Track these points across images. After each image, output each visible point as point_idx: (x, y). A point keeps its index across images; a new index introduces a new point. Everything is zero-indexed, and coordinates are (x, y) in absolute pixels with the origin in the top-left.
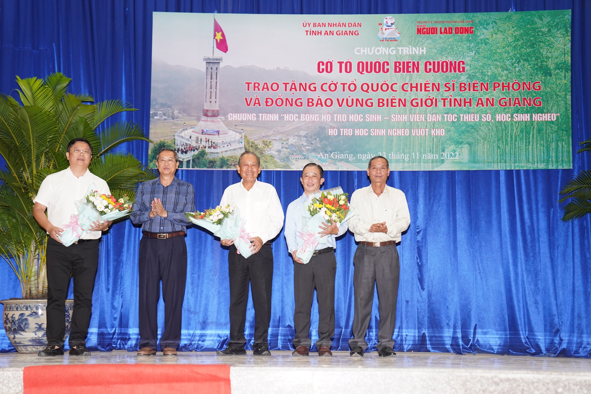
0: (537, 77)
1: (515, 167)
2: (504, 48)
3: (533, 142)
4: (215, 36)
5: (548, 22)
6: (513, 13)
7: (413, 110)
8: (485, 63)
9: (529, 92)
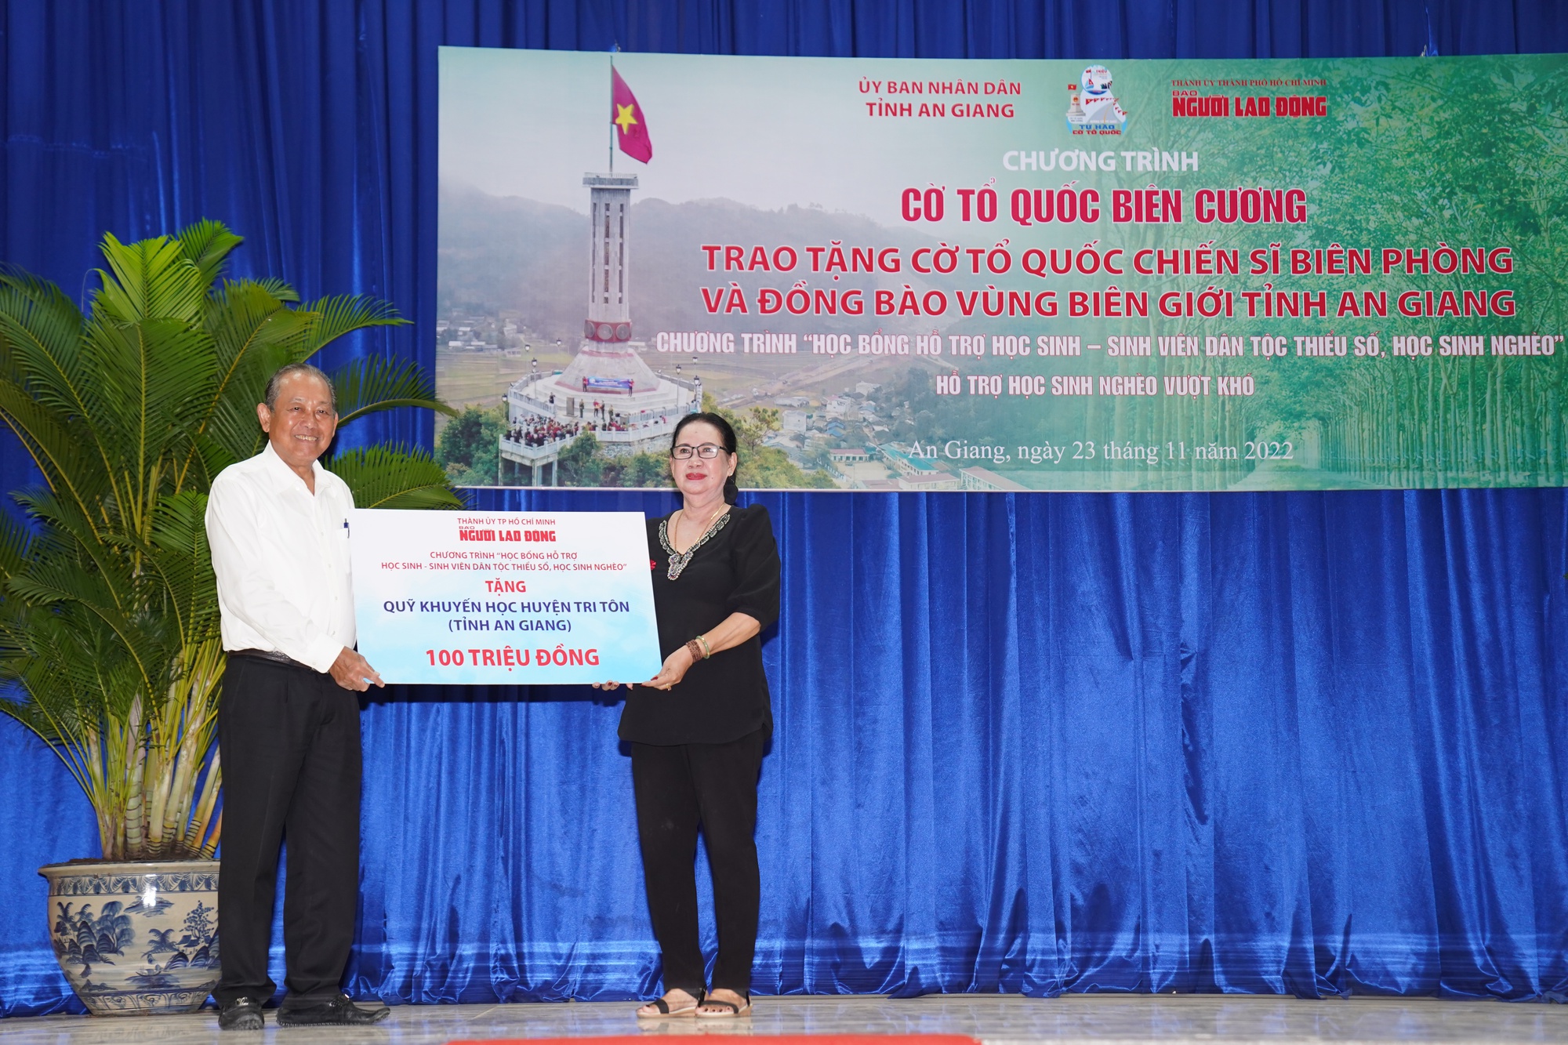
0: (1500, 236)
1: (1446, 480)
2: (1409, 155)
3: (1494, 414)
4: (615, 115)
5: (1529, 86)
6: (1432, 59)
7: (1168, 325)
8: (1360, 197)
9: (1480, 276)
